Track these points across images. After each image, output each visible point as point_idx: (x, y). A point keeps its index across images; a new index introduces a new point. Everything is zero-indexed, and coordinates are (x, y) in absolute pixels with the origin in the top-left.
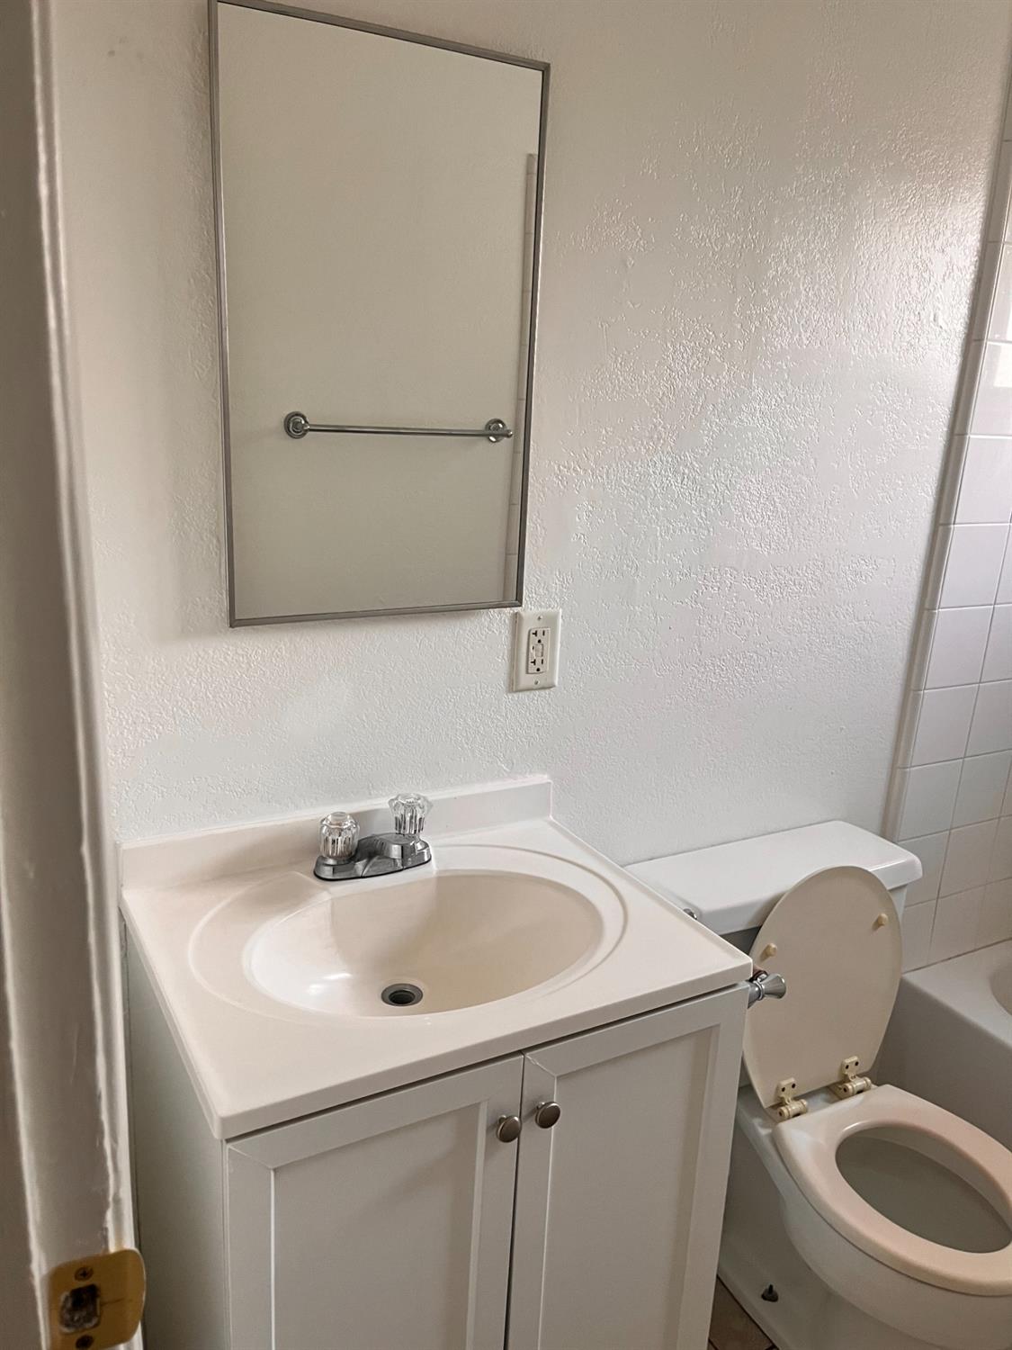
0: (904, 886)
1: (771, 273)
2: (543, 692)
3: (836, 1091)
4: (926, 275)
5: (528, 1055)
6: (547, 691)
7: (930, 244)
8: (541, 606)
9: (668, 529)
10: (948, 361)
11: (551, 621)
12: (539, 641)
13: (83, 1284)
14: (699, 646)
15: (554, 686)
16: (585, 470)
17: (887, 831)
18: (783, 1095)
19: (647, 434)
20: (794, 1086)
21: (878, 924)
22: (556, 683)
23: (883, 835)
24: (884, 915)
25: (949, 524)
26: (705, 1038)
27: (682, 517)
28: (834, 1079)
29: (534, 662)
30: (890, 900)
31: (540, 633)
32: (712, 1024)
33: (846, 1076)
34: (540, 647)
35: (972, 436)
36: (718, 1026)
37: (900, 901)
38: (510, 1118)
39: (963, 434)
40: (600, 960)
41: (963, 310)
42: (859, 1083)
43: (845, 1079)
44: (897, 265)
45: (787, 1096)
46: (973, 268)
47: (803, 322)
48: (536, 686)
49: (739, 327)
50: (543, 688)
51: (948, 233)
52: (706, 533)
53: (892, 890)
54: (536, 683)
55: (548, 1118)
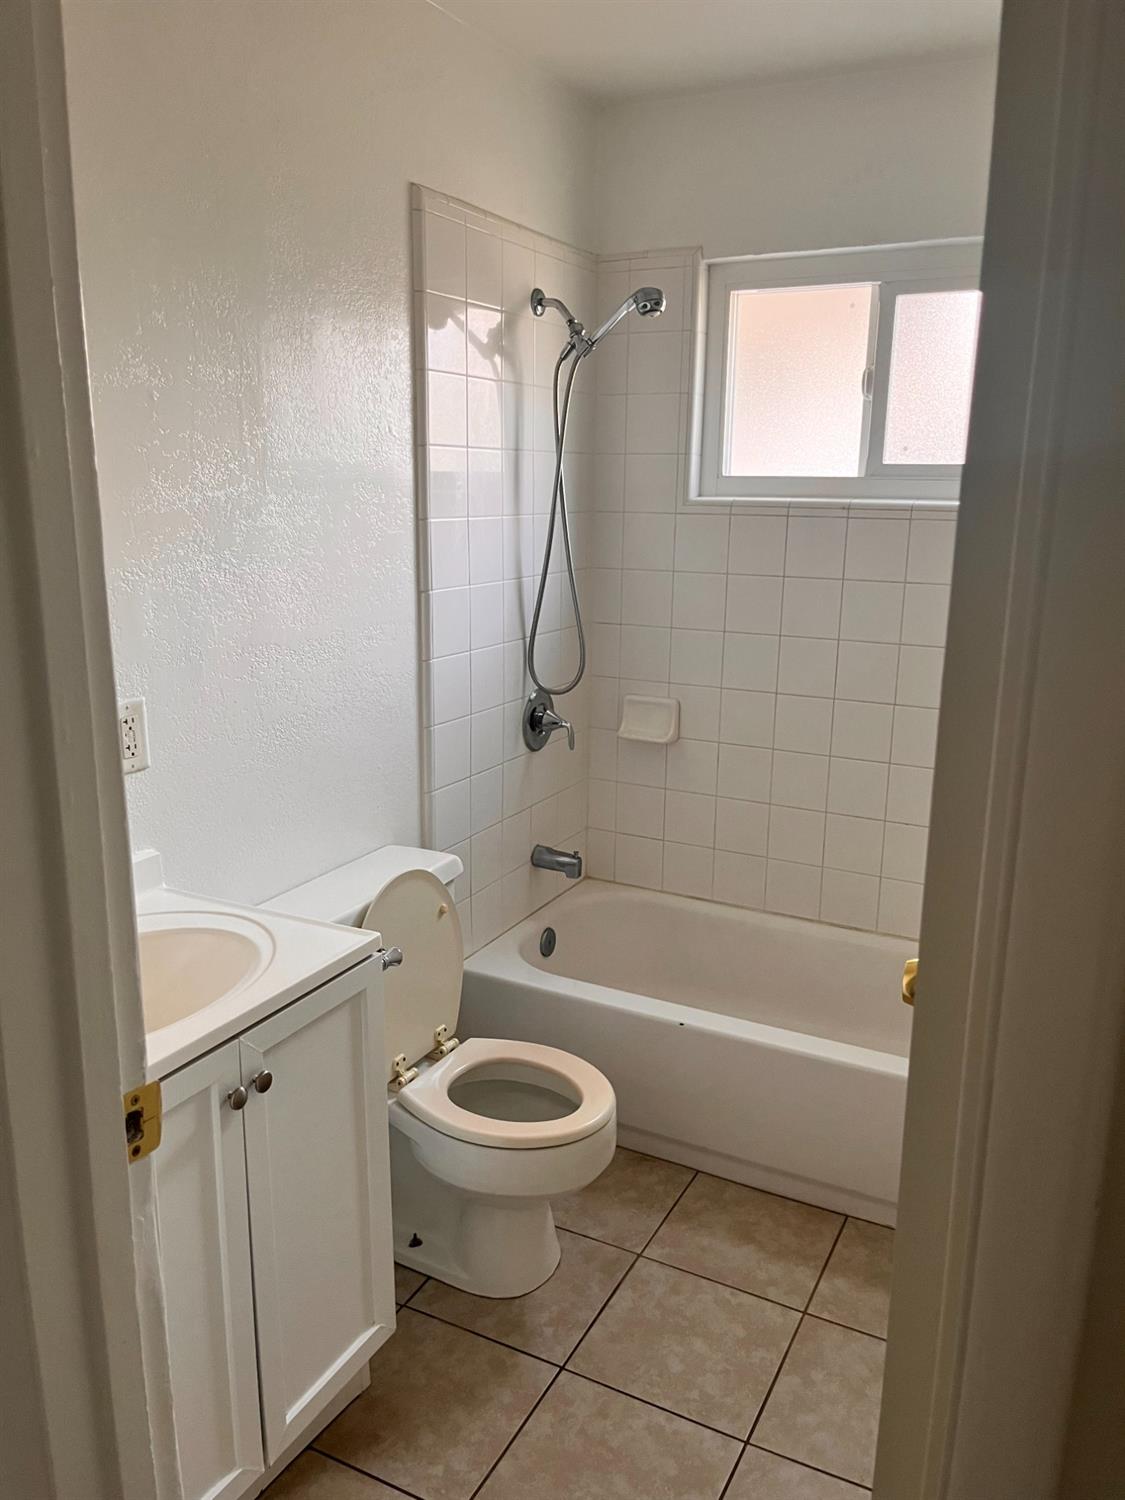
0: (452, 881)
1: (266, 400)
2: (139, 774)
3: (433, 1056)
4: (378, 396)
5: (241, 1038)
6: (142, 772)
7: (376, 373)
8: (127, 697)
9: (220, 616)
10: (404, 462)
11: (137, 707)
12: (130, 728)
13: (134, 1109)
14: (261, 715)
15: (148, 767)
16: (146, 574)
17: (425, 842)
18: (398, 1069)
19: (191, 538)
20: (404, 1059)
21: (442, 912)
22: (150, 764)
23: (423, 846)
24: (444, 905)
25: (428, 591)
26: (356, 1001)
27: (230, 605)
28: (431, 1046)
29: (128, 748)
30: (447, 892)
31: (130, 721)
32: (360, 990)
33: (439, 1042)
34: (131, 733)
35: (432, 520)
36: (365, 990)
37: (451, 890)
38: (237, 1090)
39: (425, 519)
40: (267, 963)
41: (408, 422)
42: (451, 1044)
43: (439, 1044)
44: (356, 389)
45: (401, 1069)
46: (409, 390)
47: (295, 437)
48: (133, 770)
49: (249, 444)
50: (139, 770)
51: (387, 363)
52: (251, 617)
53: (447, 884)
54: (133, 766)
55: (264, 1083)
